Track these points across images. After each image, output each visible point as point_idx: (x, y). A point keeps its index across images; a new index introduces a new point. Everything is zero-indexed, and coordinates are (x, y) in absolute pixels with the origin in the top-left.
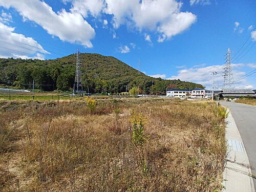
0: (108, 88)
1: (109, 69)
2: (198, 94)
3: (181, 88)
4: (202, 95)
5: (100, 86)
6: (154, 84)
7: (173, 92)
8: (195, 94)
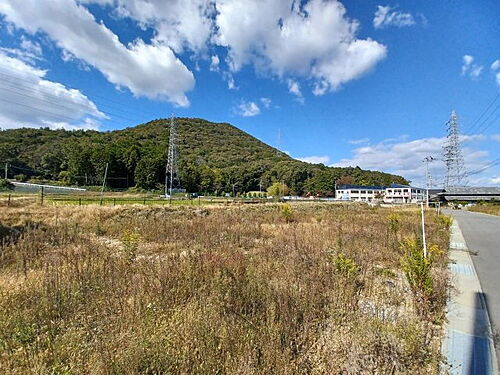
1: (224, 148)
2: (397, 195)
3: (363, 183)
4: (406, 198)
5: (209, 180)
6: (310, 176)
8: (392, 195)
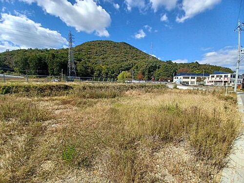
0: (107, 74)
1: (117, 55)
2: (218, 79)
3: (197, 72)
5: (98, 72)
6: (159, 68)
7: (182, 77)
8: (214, 79)
